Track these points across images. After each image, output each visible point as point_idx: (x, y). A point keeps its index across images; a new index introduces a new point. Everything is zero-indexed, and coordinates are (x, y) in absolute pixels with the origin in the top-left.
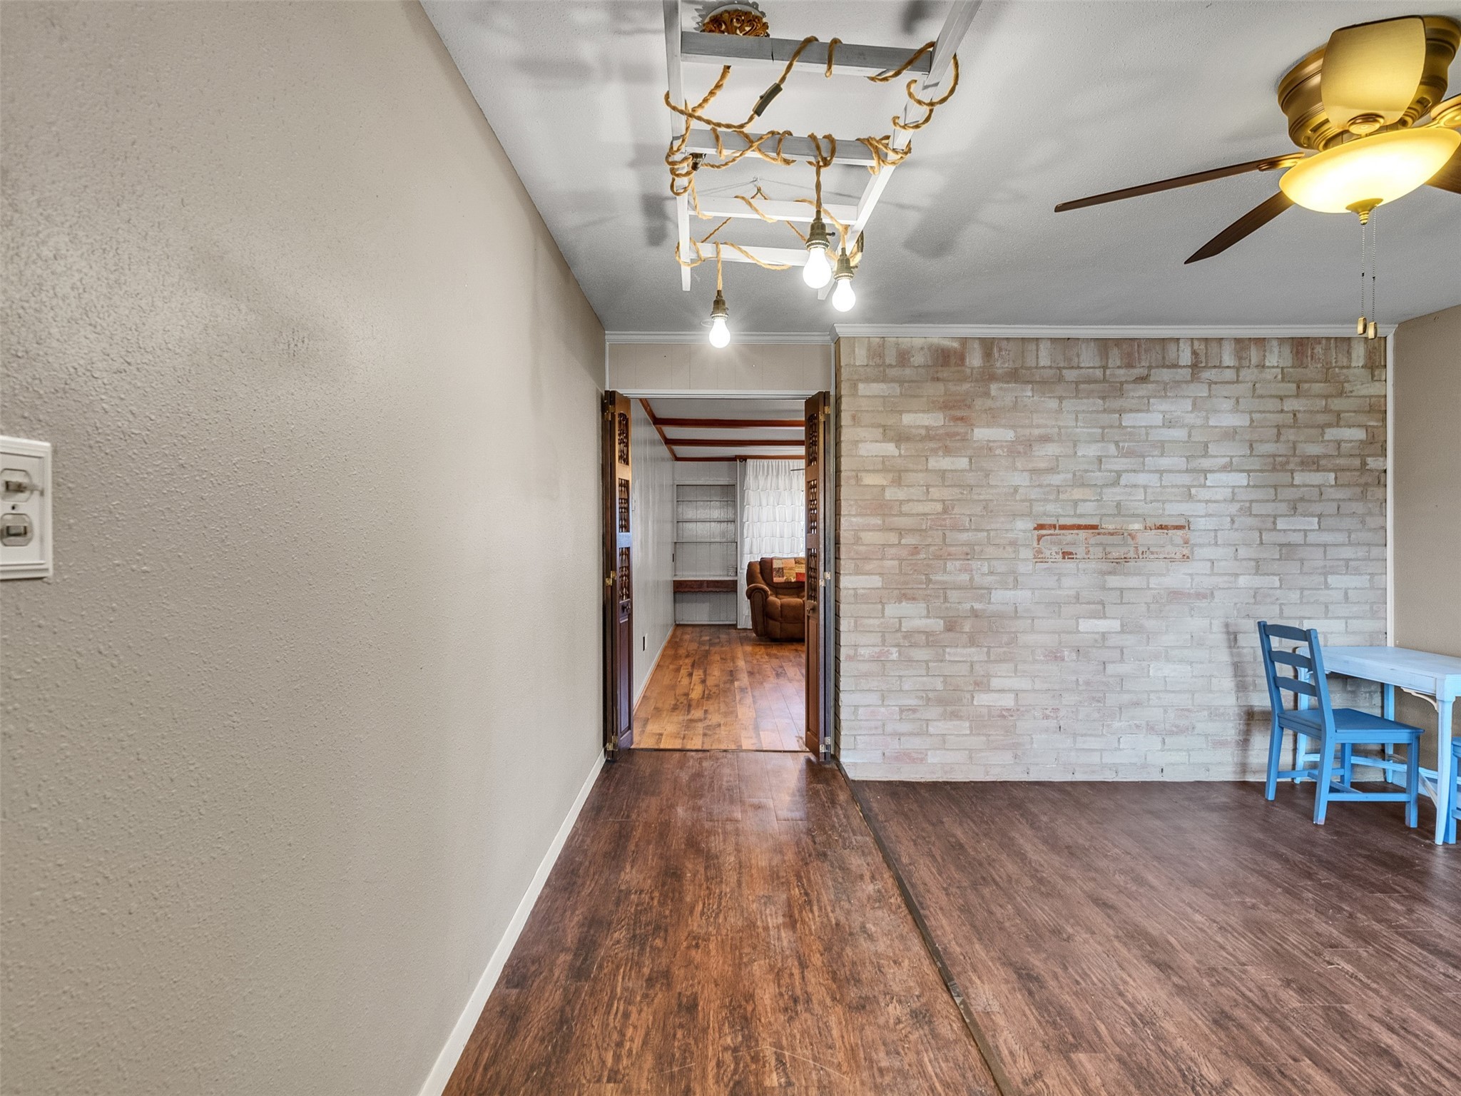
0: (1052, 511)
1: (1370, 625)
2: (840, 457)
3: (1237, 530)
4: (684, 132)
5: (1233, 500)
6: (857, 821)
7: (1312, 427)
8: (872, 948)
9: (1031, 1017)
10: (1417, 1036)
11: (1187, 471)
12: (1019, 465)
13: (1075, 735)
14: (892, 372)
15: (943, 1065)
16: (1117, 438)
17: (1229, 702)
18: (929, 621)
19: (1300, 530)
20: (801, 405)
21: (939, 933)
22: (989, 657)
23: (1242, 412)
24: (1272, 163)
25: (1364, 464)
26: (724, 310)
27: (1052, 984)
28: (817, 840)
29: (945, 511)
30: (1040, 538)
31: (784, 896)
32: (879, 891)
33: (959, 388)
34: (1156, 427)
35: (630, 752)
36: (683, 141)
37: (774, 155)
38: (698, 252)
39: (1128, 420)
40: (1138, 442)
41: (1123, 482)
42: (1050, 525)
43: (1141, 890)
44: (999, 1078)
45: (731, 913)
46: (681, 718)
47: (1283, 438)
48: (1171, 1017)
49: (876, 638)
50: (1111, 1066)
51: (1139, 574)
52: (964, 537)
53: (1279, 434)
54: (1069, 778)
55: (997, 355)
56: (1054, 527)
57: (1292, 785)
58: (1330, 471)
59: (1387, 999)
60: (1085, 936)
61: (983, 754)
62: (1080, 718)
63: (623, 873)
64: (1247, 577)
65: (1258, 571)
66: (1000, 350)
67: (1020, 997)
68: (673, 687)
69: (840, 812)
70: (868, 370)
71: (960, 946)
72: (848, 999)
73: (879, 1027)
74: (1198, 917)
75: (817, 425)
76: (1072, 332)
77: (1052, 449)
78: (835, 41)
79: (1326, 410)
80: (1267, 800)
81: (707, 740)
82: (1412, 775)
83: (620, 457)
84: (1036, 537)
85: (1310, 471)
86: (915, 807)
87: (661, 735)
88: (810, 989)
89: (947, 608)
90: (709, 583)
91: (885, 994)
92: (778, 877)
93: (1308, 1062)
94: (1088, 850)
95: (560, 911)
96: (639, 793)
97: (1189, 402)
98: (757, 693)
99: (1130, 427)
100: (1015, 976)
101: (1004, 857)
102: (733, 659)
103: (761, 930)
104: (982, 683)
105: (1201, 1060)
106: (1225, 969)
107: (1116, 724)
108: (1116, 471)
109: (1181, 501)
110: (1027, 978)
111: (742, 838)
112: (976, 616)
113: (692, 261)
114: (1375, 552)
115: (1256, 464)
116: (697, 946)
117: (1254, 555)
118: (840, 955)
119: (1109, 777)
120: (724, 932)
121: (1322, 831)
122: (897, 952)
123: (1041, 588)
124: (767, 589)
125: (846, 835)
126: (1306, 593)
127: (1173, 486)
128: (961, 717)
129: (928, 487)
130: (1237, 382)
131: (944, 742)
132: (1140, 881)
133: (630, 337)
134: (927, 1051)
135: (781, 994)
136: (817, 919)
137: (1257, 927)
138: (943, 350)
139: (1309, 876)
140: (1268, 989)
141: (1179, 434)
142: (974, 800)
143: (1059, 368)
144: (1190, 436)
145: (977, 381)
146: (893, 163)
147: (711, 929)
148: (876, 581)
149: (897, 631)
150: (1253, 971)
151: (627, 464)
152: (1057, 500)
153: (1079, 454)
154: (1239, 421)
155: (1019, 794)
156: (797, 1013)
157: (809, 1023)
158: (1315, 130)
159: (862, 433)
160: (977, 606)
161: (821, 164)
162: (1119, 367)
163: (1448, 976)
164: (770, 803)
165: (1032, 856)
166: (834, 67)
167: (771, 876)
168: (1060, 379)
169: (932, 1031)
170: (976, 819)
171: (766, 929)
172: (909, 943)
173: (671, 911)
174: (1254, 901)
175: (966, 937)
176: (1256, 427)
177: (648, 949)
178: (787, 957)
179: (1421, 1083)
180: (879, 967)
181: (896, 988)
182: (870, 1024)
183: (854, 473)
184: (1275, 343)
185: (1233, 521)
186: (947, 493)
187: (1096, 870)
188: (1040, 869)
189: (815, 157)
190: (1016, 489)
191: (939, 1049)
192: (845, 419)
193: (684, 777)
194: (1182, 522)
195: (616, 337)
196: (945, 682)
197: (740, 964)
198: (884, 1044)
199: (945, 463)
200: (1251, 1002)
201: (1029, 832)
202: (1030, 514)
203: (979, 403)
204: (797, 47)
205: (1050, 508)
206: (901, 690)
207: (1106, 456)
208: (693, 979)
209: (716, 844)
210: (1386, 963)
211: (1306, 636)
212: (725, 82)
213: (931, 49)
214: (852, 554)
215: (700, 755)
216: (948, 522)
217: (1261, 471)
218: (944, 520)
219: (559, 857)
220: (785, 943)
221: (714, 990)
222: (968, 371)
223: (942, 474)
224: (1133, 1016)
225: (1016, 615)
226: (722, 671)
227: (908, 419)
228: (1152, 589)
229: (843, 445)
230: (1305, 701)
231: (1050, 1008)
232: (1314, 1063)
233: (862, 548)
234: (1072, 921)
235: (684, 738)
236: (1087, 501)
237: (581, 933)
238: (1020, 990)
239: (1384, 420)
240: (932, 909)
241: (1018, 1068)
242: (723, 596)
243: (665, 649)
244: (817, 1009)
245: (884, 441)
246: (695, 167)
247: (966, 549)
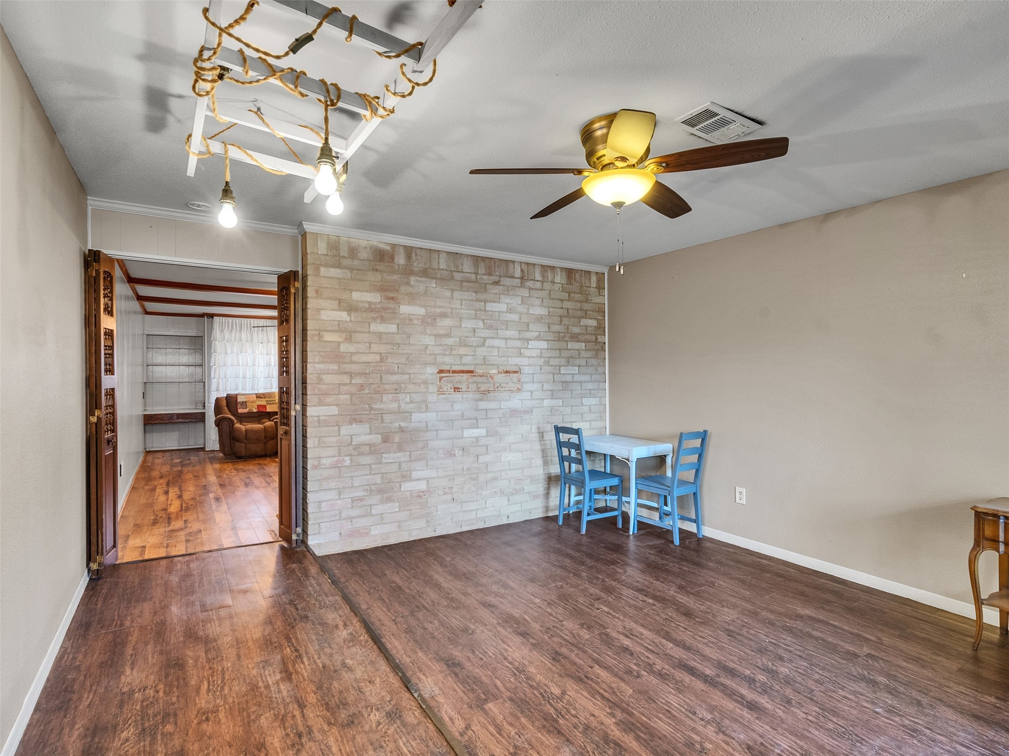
0: (448, 362)
1: (599, 424)
2: (306, 319)
3: (543, 373)
4: (215, 46)
5: (541, 357)
6: (327, 586)
7: (575, 318)
8: (353, 677)
9: (459, 690)
10: (637, 636)
11: (519, 339)
12: (428, 331)
13: (462, 503)
14: (345, 262)
15: (413, 743)
16: (483, 317)
17: (540, 472)
18: (371, 436)
19: (570, 374)
20: (274, 279)
21: (394, 652)
22: (410, 458)
23: (545, 307)
24: (579, 172)
25: (597, 339)
26: (232, 198)
27: (467, 664)
28: (299, 607)
29: (382, 361)
30: (441, 378)
31: (279, 657)
32: (351, 634)
33: (390, 277)
34: (503, 312)
35: (115, 567)
36: (215, 53)
37: (292, 87)
38: (208, 147)
39: (490, 306)
40: (495, 320)
41: (487, 344)
42: (447, 370)
43: (507, 592)
44: (449, 738)
45: (235, 683)
46: (162, 530)
47: (563, 323)
48: (532, 663)
49: (332, 451)
50: (507, 705)
51: (495, 400)
52: (394, 378)
53: (561, 321)
54: (459, 530)
55: (414, 258)
56: (449, 371)
57: (568, 514)
58: (583, 342)
59: (623, 621)
60: (481, 628)
61: (408, 523)
62: (464, 491)
63: (123, 677)
64: (548, 400)
65: (553, 397)
66: (416, 255)
67: (450, 679)
68: (150, 505)
69: (314, 582)
70: (328, 258)
71: (409, 657)
72: (340, 720)
73: (366, 733)
74: (537, 600)
75: (288, 294)
76: (459, 249)
77: (447, 322)
78: (354, 18)
79: (581, 309)
80: (559, 525)
81: (190, 545)
82: (619, 501)
83: (105, 309)
84: (438, 378)
85: (574, 342)
86: (365, 567)
87: (144, 547)
88: (310, 723)
89: (383, 427)
90: (179, 416)
91: (367, 708)
92: (272, 644)
93: (597, 666)
94: (475, 573)
95: (55, 732)
96: (130, 602)
97: (520, 298)
98: (230, 501)
99: (490, 311)
100: (446, 666)
101: (427, 589)
102: (205, 476)
103: (263, 689)
104: (406, 475)
105: (550, 684)
106: (554, 626)
107: (485, 493)
108: (483, 338)
109: (516, 357)
110: (452, 665)
111: (235, 620)
112: (403, 431)
113: (201, 153)
114: (602, 384)
115: (551, 336)
116: (207, 719)
117: (550, 388)
118: (329, 689)
119: (481, 526)
120: (230, 700)
121: (584, 538)
122: (370, 674)
123: (442, 411)
124: (233, 418)
125: (321, 599)
126: (574, 408)
127: (512, 348)
128: (393, 500)
129: (370, 343)
130: (542, 289)
131: (382, 518)
132: (505, 586)
133: (114, 206)
134: (401, 738)
135: (287, 735)
136: (308, 667)
137: (564, 598)
138: (380, 251)
139: (583, 564)
140: (574, 632)
141: (514, 317)
142: (404, 555)
143: (451, 271)
144: (520, 319)
145: (402, 274)
146: (382, 117)
147: (218, 701)
148: (334, 410)
149: (349, 445)
150: (566, 624)
151: (112, 315)
152: (450, 354)
153: (463, 326)
154: (542, 311)
155: (431, 545)
156: (302, 745)
157: (313, 749)
158: (598, 159)
159: (323, 303)
160: (403, 424)
161: (329, 103)
162: (484, 274)
163: (644, 602)
164: (256, 587)
165: (444, 585)
166: (354, 36)
167: (266, 644)
168: (452, 278)
169: (402, 722)
170: (407, 568)
171: (267, 687)
172: (378, 665)
173: (178, 697)
174: (561, 583)
175: (412, 650)
176: (551, 316)
177: (159, 737)
178: (288, 704)
179: (642, 660)
180: (359, 689)
181: (374, 700)
182: (359, 733)
183: (317, 332)
184: (559, 270)
185: (541, 369)
186: (383, 349)
187: (482, 585)
188: (450, 592)
189: (325, 97)
190: (426, 347)
191: (408, 733)
192: (310, 292)
193: (174, 579)
194: (516, 369)
195: (97, 203)
196: (382, 478)
197: (249, 722)
198: (371, 744)
199: (381, 328)
200: (568, 641)
201: (440, 570)
202: (435, 363)
203: (403, 288)
204: (326, 12)
205: (447, 359)
206: (353, 487)
207: (477, 328)
208: (207, 748)
209: (213, 629)
210: (620, 602)
211: (577, 432)
212: (249, 17)
213: (420, 47)
214: (316, 391)
215: (187, 558)
216: (383, 368)
217: (554, 341)
218: (381, 366)
219: (48, 680)
220: (285, 694)
221: (229, 750)
222: (397, 267)
223: (380, 335)
224: (513, 670)
225: (427, 429)
226: (197, 486)
227: (356, 296)
228: (502, 409)
229: (309, 311)
230: (574, 467)
231: (469, 681)
232: (599, 666)
233: (324, 387)
234: (473, 621)
235: (167, 546)
236: (467, 355)
237: (85, 744)
238: (450, 675)
239: (604, 316)
240: (387, 637)
241: (455, 727)
242: (191, 426)
243: (138, 473)
244: (318, 736)
245: (339, 310)
246: (221, 77)
247: (395, 386)
